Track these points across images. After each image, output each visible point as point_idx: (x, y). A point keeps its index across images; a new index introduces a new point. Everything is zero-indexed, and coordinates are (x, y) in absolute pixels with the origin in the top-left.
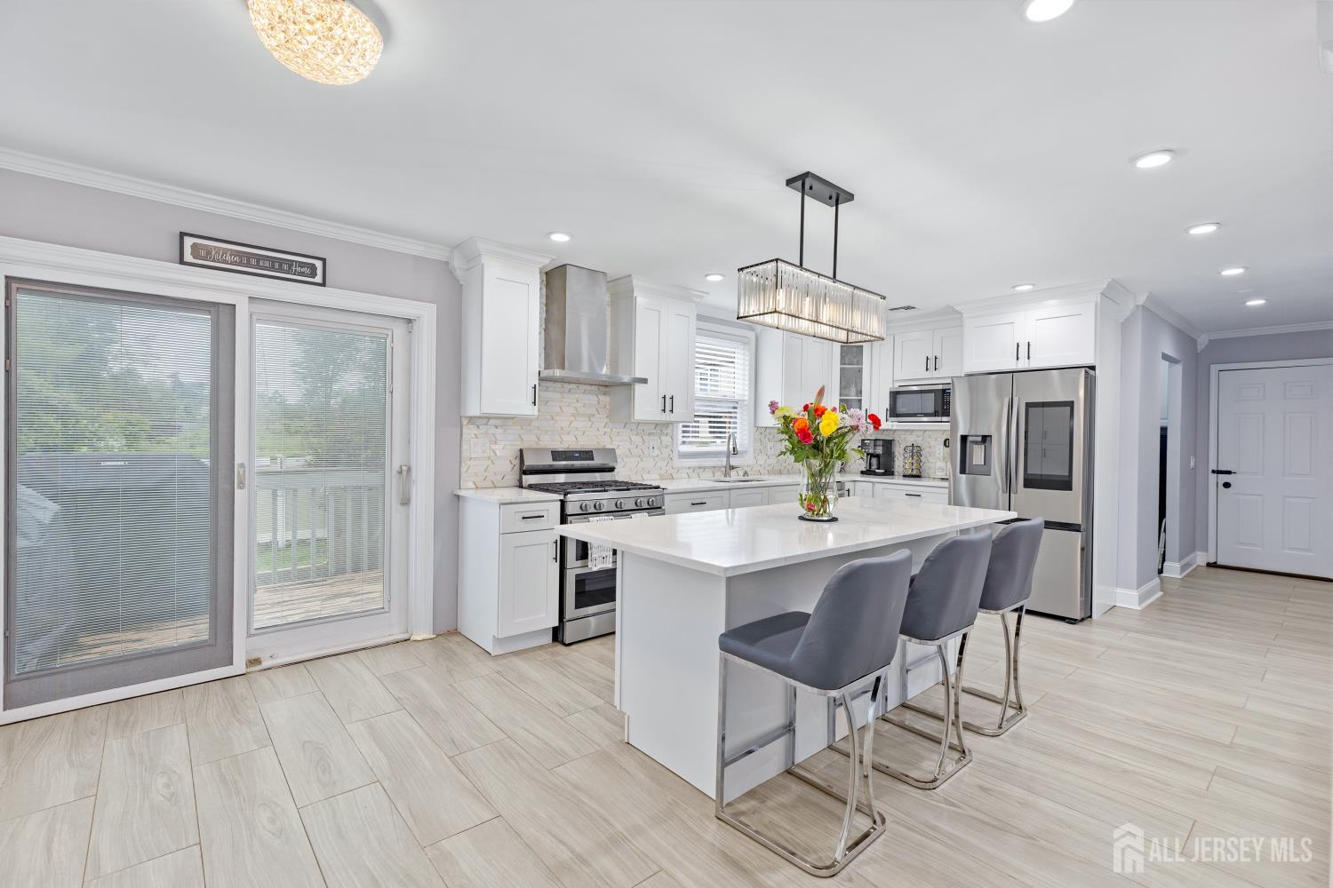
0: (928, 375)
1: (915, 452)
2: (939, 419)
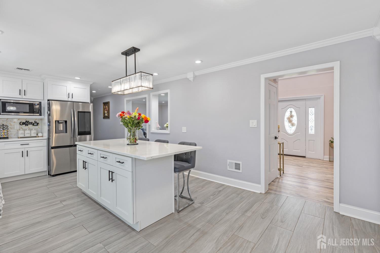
0: (20, 97)
2: (32, 114)
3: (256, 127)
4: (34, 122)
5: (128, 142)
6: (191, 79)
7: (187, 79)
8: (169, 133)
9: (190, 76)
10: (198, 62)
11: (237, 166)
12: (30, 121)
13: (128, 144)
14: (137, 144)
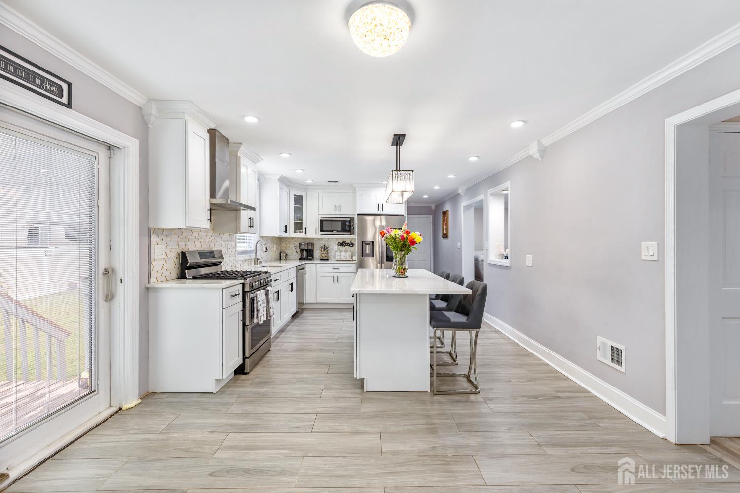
0: (335, 213)
1: (325, 248)
2: (344, 233)
3: (656, 259)
4: (350, 243)
5: (394, 274)
6: (537, 156)
7: (530, 157)
8: (508, 265)
9: (533, 150)
10: (517, 124)
11: (616, 355)
12: (347, 242)
13: (394, 276)
14: (407, 277)
